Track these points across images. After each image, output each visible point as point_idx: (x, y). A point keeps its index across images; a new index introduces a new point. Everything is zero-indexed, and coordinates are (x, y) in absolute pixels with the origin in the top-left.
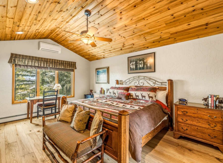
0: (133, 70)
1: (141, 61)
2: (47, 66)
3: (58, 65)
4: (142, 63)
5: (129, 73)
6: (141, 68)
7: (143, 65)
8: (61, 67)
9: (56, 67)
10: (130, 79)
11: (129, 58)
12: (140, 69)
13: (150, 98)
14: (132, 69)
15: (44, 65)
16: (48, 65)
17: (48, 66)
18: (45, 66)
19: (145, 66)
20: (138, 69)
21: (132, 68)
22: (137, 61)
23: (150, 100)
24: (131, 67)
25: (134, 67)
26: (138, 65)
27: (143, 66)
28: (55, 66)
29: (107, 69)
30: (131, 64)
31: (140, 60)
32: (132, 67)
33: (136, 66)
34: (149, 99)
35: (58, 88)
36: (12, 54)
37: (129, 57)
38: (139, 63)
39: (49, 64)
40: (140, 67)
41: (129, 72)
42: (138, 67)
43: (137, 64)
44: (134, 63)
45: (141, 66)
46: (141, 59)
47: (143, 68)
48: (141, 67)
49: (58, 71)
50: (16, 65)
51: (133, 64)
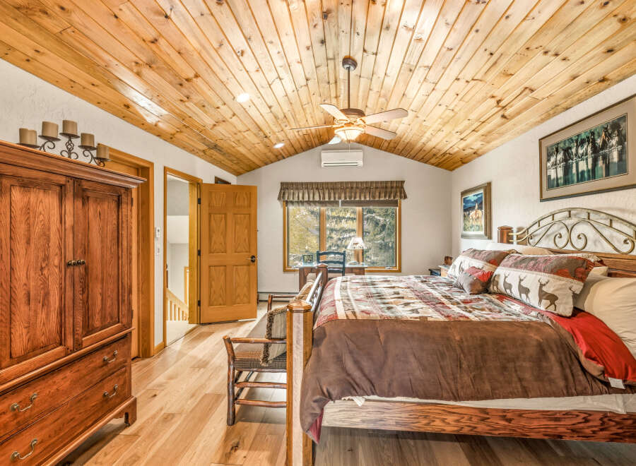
0: (558, 185)
1: (582, 146)
2: (335, 198)
3: (358, 195)
4: (586, 154)
5: (542, 200)
6: (586, 175)
7: (590, 161)
8: (365, 198)
9: (353, 199)
10: (543, 223)
11: (543, 141)
12: (581, 178)
13: (544, 301)
14: (552, 184)
15: (330, 198)
16: (337, 196)
17: (337, 199)
18: (332, 199)
19: (600, 163)
20: (573, 182)
21: (552, 178)
22: (571, 148)
23: (542, 308)
24: (550, 176)
25: (561, 173)
26: (574, 165)
27: (590, 167)
28: (350, 198)
29: (485, 191)
30: (549, 164)
31: (581, 143)
32: (553, 176)
33: (567, 170)
34: (540, 301)
35: (355, 246)
36: (282, 184)
37: (542, 139)
38: (576, 154)
39: (340, 194)
40: (580, 170)
41: (544, 197)
42: (574, 171)
43: (571, 161)
44: (560, 156)
45: (583, 166)
46: (584, 136)
47: (592, 174)
48: (585, 169)
49: (361, 208)
50: (287, 202)
51: (555, 164)
